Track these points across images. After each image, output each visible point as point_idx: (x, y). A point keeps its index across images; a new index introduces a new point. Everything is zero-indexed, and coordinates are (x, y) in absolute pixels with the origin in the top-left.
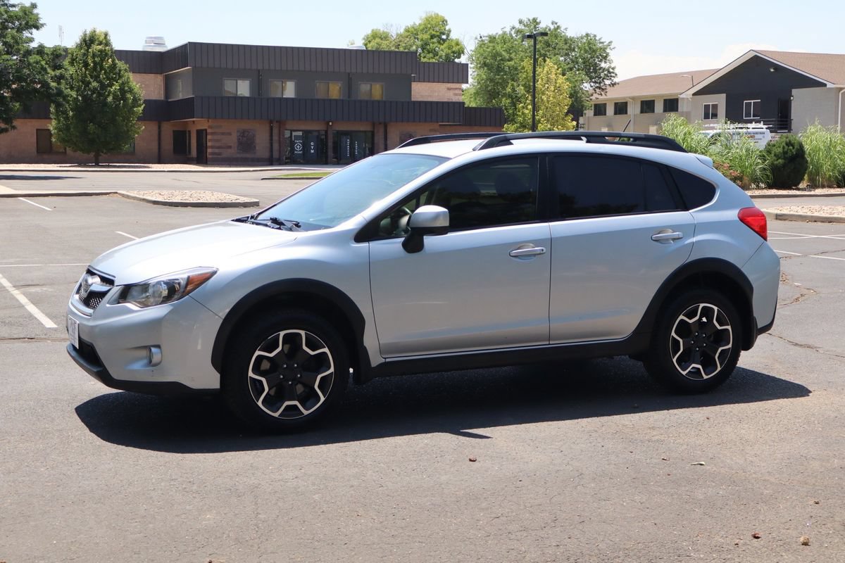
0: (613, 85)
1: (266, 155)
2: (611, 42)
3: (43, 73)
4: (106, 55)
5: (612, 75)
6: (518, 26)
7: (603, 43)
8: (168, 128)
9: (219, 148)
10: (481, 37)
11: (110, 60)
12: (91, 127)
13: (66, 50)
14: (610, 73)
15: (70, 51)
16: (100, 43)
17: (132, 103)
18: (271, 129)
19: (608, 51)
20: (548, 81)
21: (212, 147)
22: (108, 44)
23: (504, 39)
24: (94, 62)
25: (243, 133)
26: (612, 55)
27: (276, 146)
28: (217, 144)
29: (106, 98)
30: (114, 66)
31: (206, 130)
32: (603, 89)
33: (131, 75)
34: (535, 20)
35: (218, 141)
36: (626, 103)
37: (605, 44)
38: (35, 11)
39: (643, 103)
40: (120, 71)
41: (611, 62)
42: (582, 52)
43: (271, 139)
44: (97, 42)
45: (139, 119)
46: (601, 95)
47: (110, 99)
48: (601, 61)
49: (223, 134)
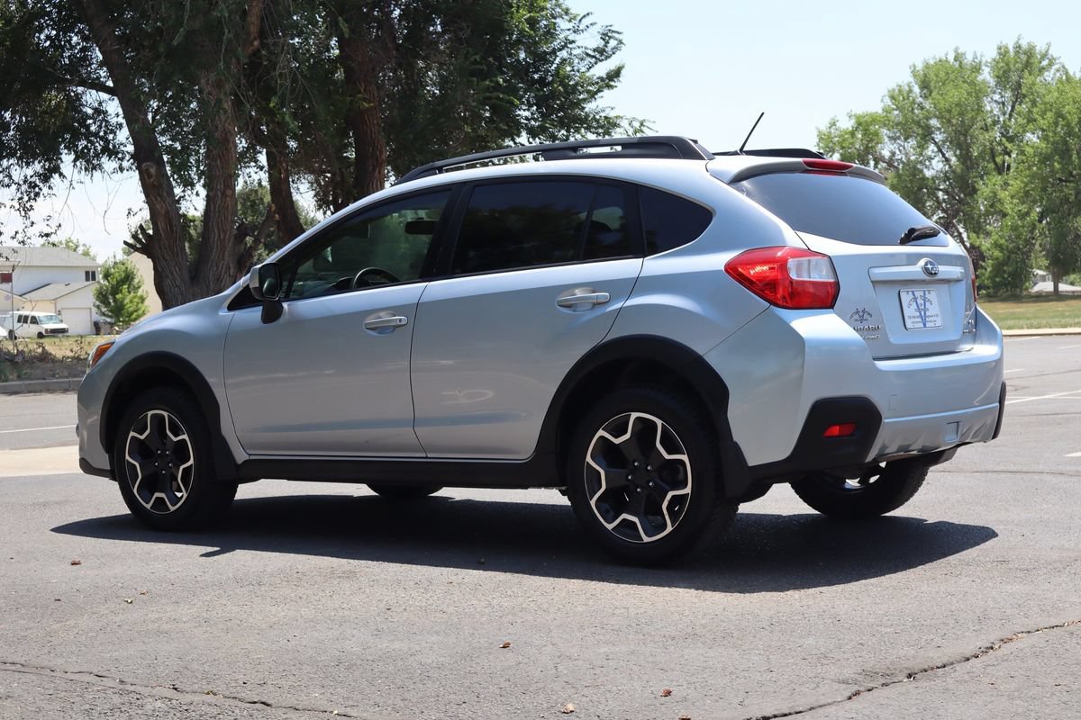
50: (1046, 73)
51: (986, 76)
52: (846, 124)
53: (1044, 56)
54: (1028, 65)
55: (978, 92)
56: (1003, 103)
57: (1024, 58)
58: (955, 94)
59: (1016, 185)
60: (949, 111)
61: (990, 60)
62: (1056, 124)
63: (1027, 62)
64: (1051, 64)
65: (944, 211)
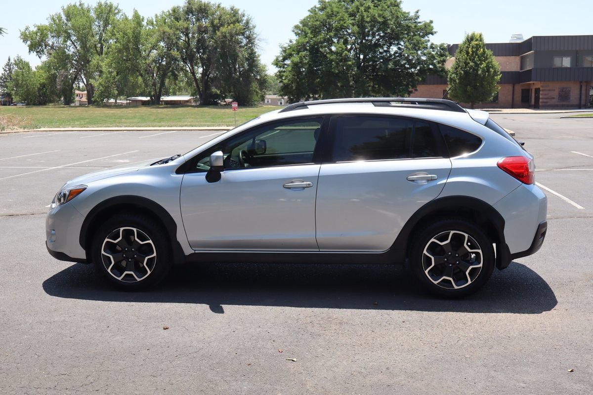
1: (576, 102)
3: (432, 59)
4: (480, 46)
8: (519, 88)
9: (546, 99)
11: (482, 50)
12: (469, 88)
13: (457, 45)
15: (459, 46)
16: (477, 40)
17: (493, 74)
18: (581, 86)
21: (542, 99)
22: (481, 40)
24: (473, 51)
25: (562, 90)
27: (583, 97)
28: (546, 97)
29: (477, 72)
30: (484, 52)
31: (539, 88)
33: (494, 58)
35: (545, 94)
38: (432, 25)
40: (487, 55)
43: (581, 93)
44: (474, 40)
45: (498, 83)
47: (480, 72)
49: (549, 90)
50: (117, 16)
51: (93, 14)
52: (33, 29)
53: (116, 8)
54: (110, 11)
55: (91, 21)
56: (99, 26)
57: (109, 8)
58: (81, 21)
59: (107, 61)
60: (79, 28)
61: (93, 7)
62: (124, 37)
63: (110, 10)
64: (119, 12)
65: (76, 68)
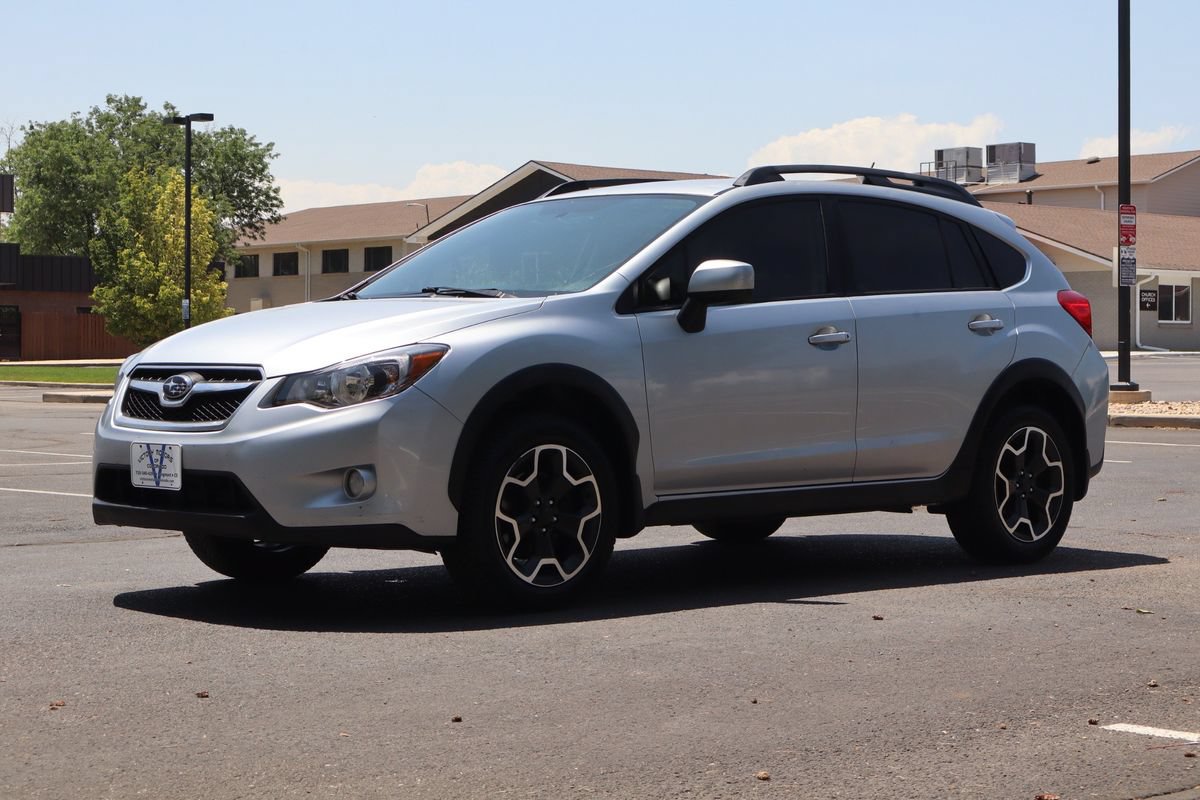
0: (276, 220)
2: (271, 145)
5: (275, 202)
6: (104, 108)
7: (256, 145)
10: (32, 127)
14: (271, 199)
19: (266, 160)
20: (173, 208)
23: (75, 132)
26: (273, 167)
32: (257, 229)
34: (137, 101)
36: (296, 254)
37: (261, 147)
39: (326, 254)
41: (270, 179)
42: (220, 160)
46: (255, 238)
48: (254, 177)
